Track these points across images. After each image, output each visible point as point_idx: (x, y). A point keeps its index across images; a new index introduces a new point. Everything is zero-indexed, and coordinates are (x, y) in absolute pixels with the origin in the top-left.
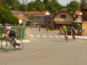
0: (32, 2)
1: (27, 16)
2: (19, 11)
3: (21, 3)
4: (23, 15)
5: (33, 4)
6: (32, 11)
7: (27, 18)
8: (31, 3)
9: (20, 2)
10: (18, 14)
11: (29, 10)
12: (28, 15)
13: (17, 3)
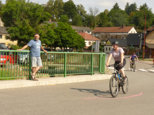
0: (106, 11)
1: (97, 35)
2: (85, 26)
3: (88, 13)
4: (91, 33)
5: (108, 15)
6: (105, 26)
7: (98, 38)
8: (104, 13)
9: (86, 12)
10: (83, 31)
11: (100, 26)
12: (99, 33)
13: (81, 14)
